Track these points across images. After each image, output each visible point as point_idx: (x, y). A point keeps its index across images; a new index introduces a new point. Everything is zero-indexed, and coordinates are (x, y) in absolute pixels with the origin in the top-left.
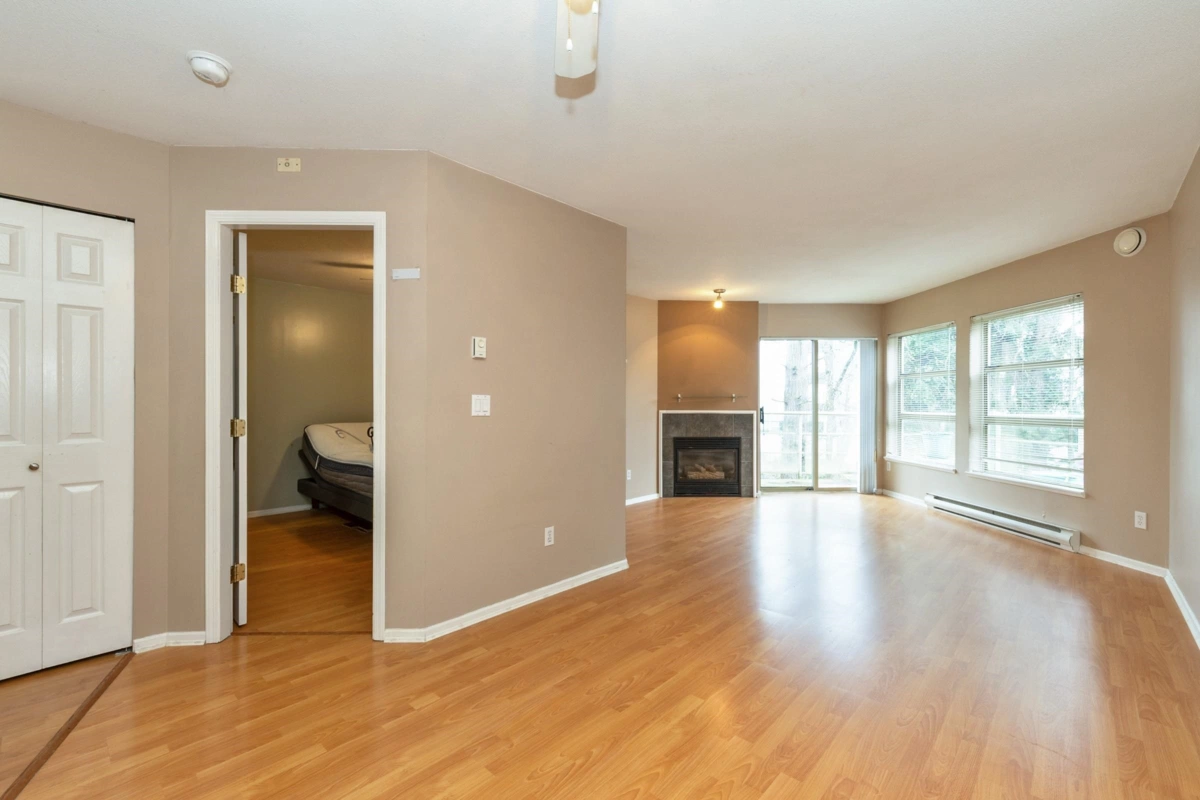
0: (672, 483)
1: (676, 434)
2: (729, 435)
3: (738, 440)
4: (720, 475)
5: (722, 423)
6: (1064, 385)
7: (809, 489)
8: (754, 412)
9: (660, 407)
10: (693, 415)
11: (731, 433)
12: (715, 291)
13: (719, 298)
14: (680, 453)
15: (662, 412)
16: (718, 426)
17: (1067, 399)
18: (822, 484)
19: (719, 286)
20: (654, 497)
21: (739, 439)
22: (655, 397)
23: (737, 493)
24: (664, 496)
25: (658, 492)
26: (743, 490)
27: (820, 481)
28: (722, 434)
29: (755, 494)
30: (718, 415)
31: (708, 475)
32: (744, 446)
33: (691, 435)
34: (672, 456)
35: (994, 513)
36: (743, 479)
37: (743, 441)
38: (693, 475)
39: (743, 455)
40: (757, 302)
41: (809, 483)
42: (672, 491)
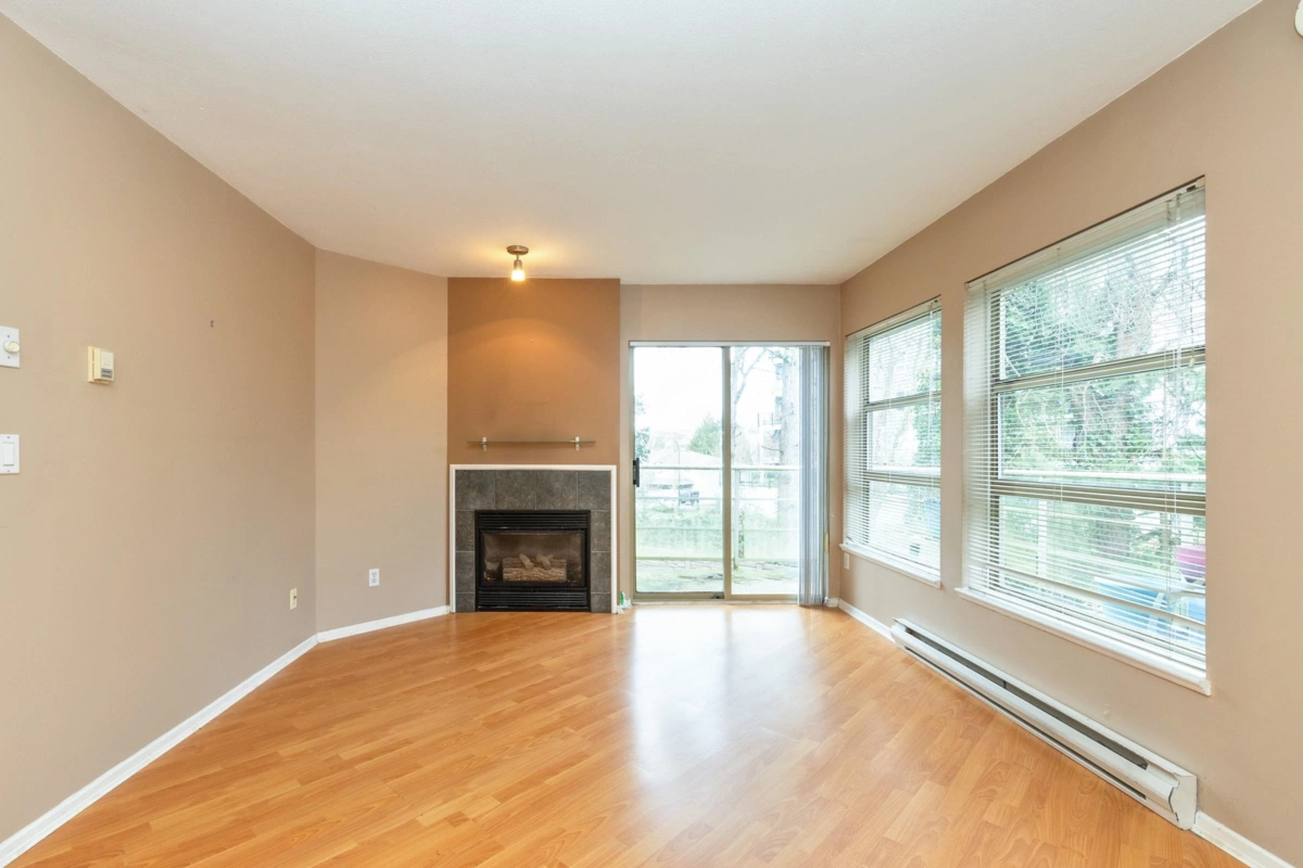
0: (473, 586)
1: (479, 505)
2: (571, 507)
3: (584, 516)
4: (558, 574)
5: (557, 485)
6: (1155, 427)
7: (718, 597)
8: (613, 468)
9: (451, 460)
10: (508, 472)
11: (572, 503)
12: (511, 250)
13: (517, 263)
14: (488, 539)
15: (454, 467)
16: (550, 492)
17: (1159, 447)
18: (736, 590)
19: (518, 242)
20: (441, 611)
21: (588, 513)
22: (443, 442)
23: (585, 607)
24: (458, 610)
25: (448, 603)
26: (595, 600)
27: (733, 585)
28: (558, 506)
29: (615, 607)
30: (551, 471)
31: (537, 574)
32: (595, 526)
33: (504, 506)
34: (472, 541)
35: (1005, 684)
36: (594, 582)
37: (595, 516)
38: (511, 574)
39: (594, 541)
40: (617, 281)
41: (718, 587)
42: (473, 601)
